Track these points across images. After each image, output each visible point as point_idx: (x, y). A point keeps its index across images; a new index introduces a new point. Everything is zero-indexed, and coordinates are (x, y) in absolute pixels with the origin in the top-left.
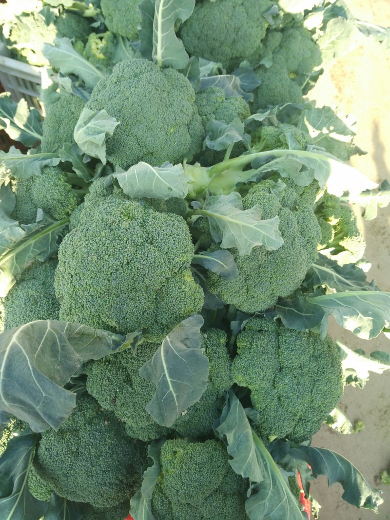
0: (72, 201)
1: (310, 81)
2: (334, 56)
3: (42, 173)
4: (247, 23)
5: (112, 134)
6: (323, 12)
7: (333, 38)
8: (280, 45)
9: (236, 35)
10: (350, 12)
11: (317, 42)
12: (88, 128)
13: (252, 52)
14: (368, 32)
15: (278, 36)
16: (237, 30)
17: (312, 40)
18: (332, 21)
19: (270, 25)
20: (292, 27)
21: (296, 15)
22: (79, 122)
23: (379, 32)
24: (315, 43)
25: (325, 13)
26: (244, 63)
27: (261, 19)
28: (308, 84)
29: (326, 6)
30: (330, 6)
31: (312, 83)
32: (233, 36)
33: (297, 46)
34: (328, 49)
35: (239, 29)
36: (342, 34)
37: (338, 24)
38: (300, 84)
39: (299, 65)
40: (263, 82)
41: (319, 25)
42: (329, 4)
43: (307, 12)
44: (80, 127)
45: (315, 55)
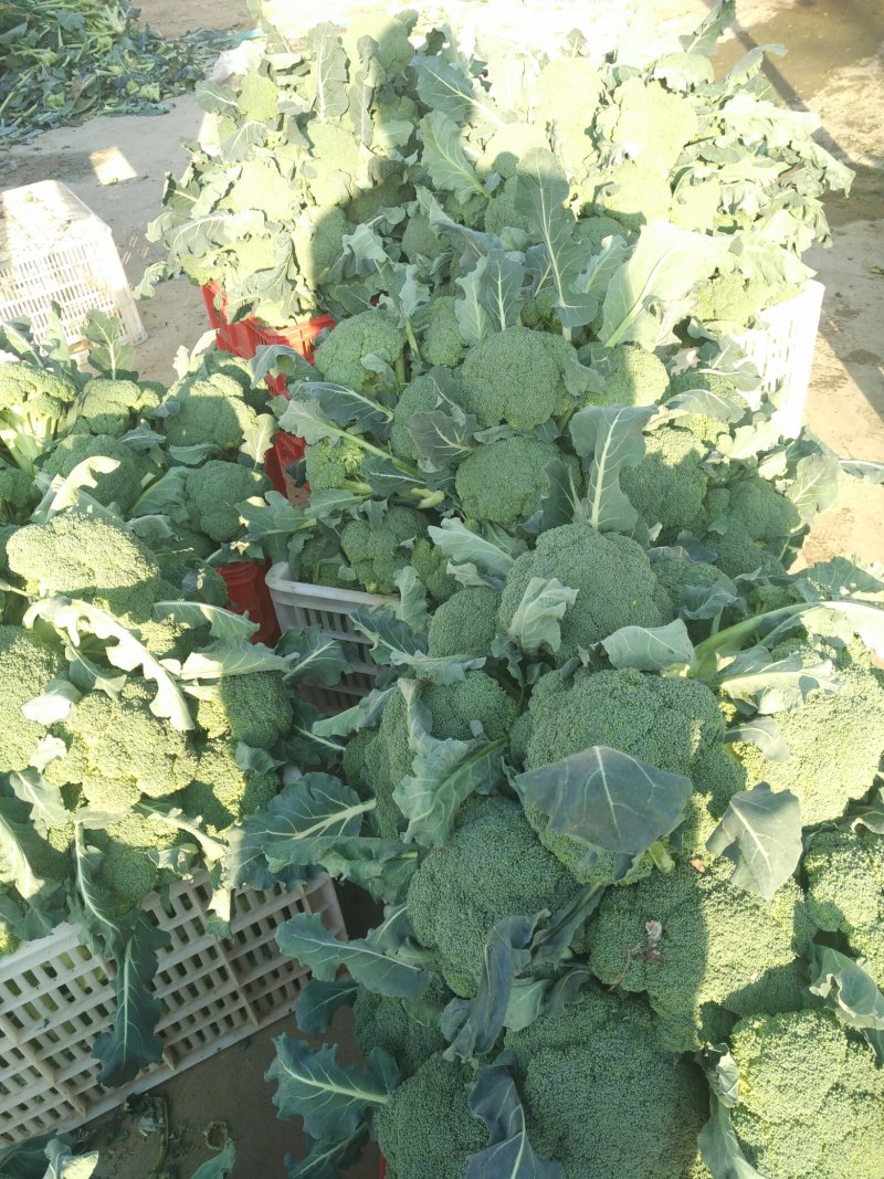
0: (511, 711)
1: (790, 548)
2: (817, 509)
3: (467, 677)
4: (679, 480)
5: (573, 603)
6: (784, 453)
7: (810, 484)
8: (729, 505)
9: (666, 496)
10: (825, 447)
11: (786, 494)
12: (541, 600)
13: (692, 517)
14: (860, 472)
15: (724, 493)
16: (666, 490)
17: (777, 492)
18: (803, 461)
19: (710, 479)
20: (741, 479)
21: (746, 460)
22: (527, 595)
23: (877, 470)
24: (783, 495)
25: (787, 454)
26: (683, 534)
27: (698, 472)
28: (788, 551)
29: (786, 445)
30: (793, 443)
31: (794, 550)
32: (662, 498)
33: (756, 502)
34: (804, 501)
35: (669, 488)
36: (822, 476)
37: (814, 464)
38: (777, 553)
39: (767, 528)
40: (719, 554)
41: (782, 470)
42: (790, 441)
43: (761, 455)
44: (529, 601)
45: (787, 511)
